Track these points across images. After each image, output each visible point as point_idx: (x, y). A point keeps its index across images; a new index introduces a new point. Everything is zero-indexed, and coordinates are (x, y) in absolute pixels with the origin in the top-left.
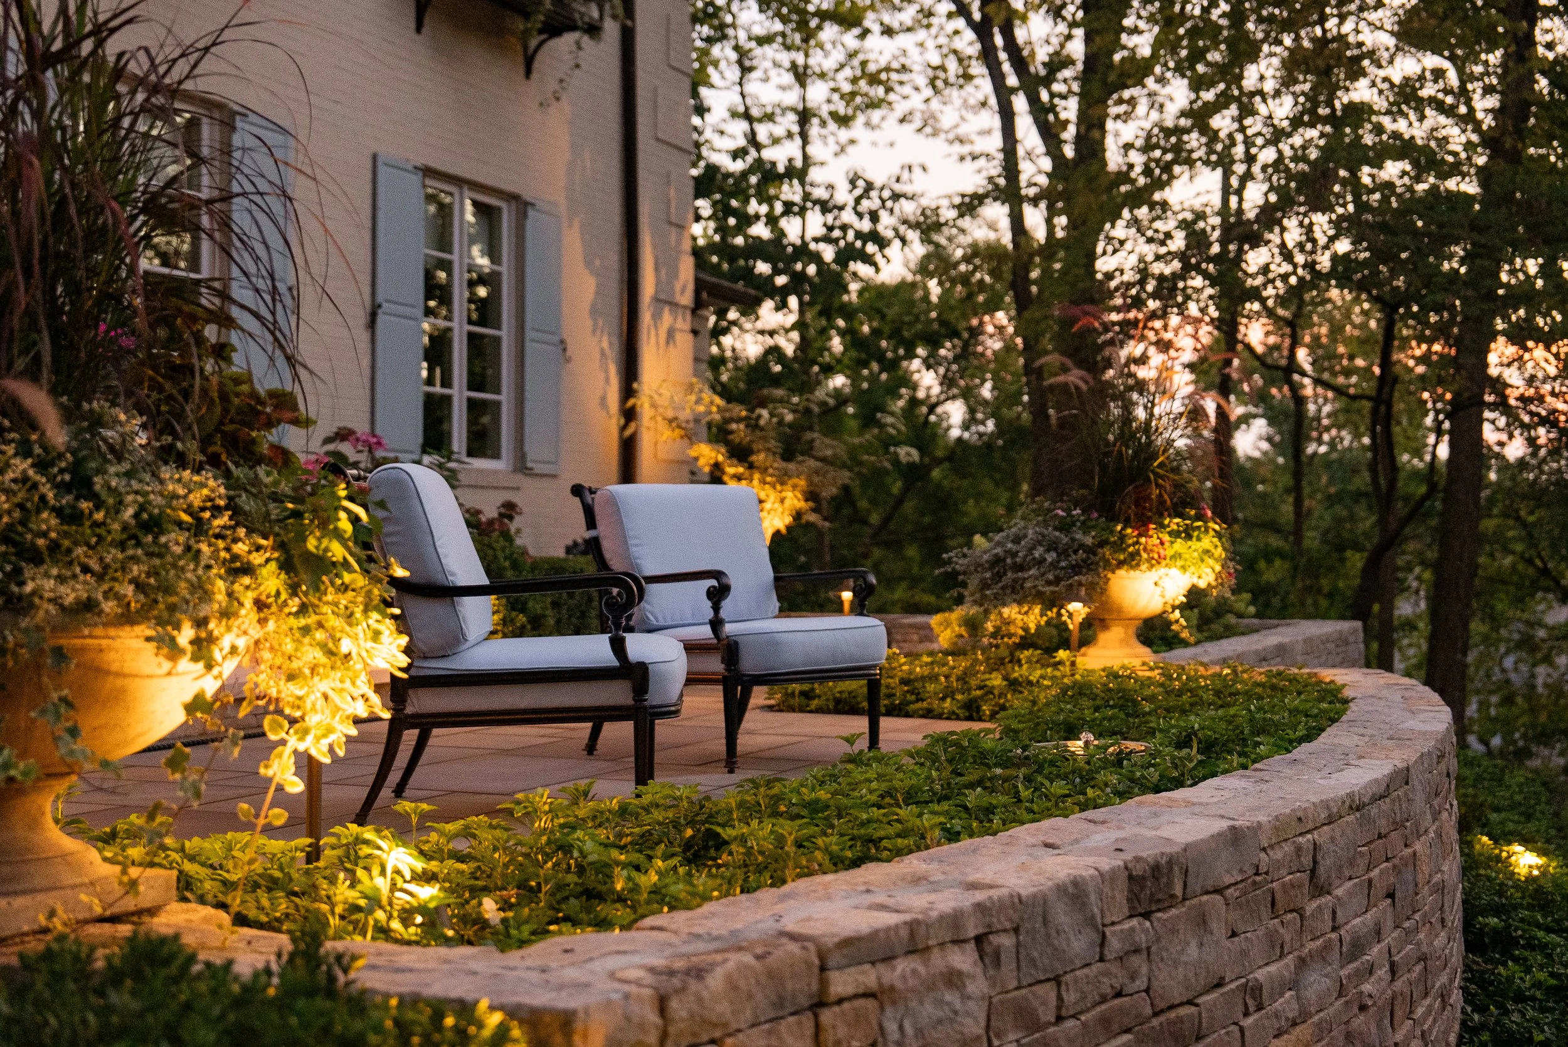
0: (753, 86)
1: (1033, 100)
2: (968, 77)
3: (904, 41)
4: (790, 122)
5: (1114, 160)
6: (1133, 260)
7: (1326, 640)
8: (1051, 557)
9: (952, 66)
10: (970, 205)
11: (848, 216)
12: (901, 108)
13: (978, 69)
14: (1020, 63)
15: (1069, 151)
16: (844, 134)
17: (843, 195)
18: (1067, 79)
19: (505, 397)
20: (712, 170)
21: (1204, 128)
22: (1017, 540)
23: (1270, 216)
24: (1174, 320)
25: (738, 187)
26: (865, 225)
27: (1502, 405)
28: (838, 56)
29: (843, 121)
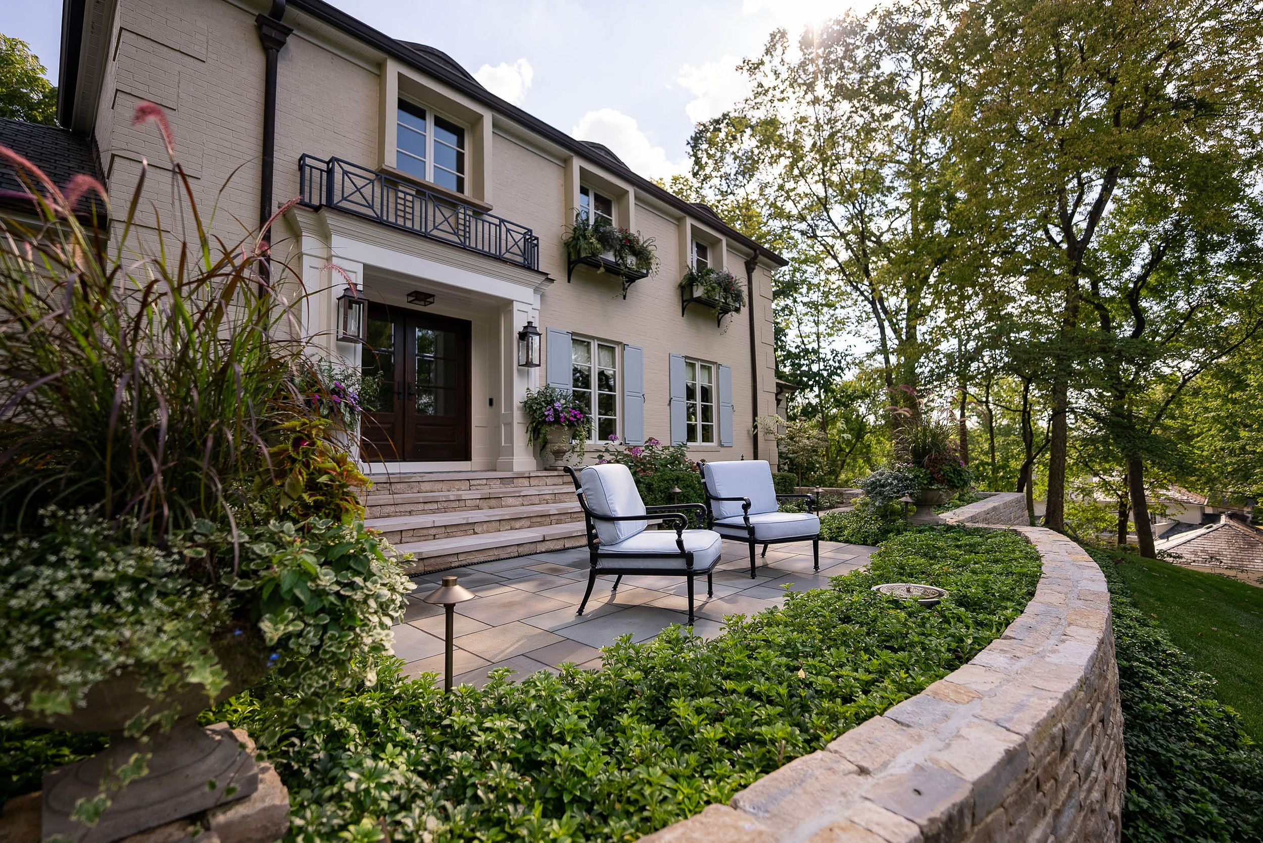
0: (802, 327)
1: (890, 321)
2: (869, 318)
3: (847, 310)
4: (814, 337)
5: (919, 338)
6: (928, 369)
7: (1011, 502)
8: (895, 482)
9: (864, 315)
10: (870, 356)
11: (831, 362)
12: (848, 329)
13: (872, 315)
14: (886, 311)
15: (904, 337)
16: (831, 339)
17: (829, 356)
18: (902, 315)
19: (714, 424)
20: (789, 352)
21: (950, 325)
22: (881, 474)
23: (978, 351)
24: (944, 388)
25: (797, 356)
26: (837, 365)
27: (1072, 411)
28: (828, 316)
29: (830, 335)
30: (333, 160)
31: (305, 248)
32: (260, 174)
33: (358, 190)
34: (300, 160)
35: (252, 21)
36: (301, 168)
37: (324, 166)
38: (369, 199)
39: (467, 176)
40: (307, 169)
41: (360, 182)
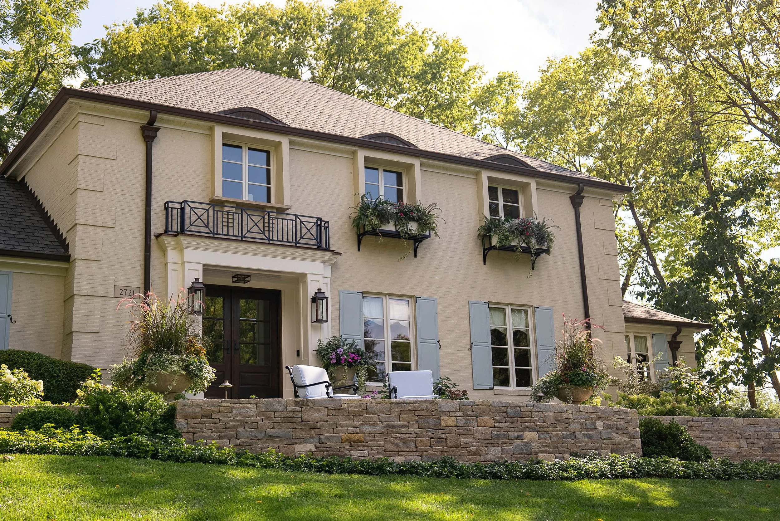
19: (533, 368)
30: (184, 202)
31: (169, 259)
32: (144, 218)
33: (199, 217)
34: (165, 204)
35: (138, 127)
36: (166, 209)
37: (179, 206)
38: (206, 222)
39: (273, 186)
40: (170, 209)
41: (199, 212)
